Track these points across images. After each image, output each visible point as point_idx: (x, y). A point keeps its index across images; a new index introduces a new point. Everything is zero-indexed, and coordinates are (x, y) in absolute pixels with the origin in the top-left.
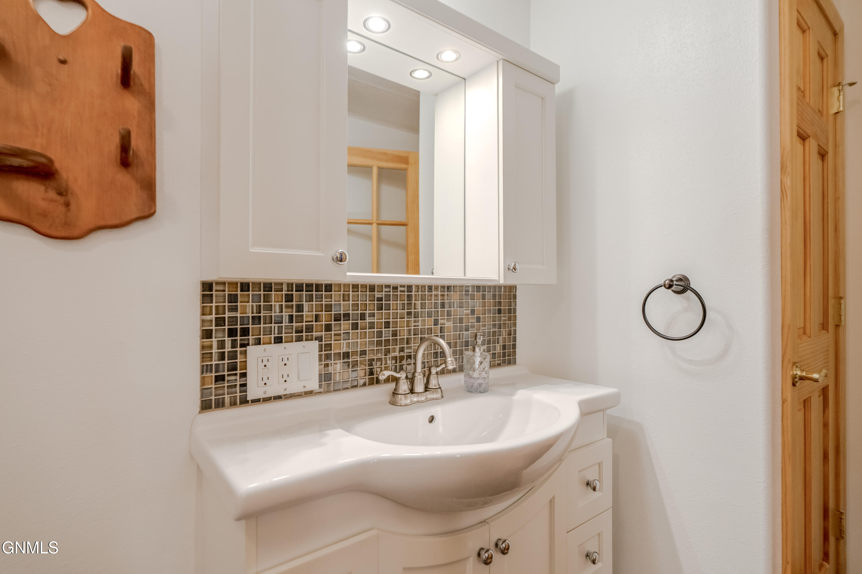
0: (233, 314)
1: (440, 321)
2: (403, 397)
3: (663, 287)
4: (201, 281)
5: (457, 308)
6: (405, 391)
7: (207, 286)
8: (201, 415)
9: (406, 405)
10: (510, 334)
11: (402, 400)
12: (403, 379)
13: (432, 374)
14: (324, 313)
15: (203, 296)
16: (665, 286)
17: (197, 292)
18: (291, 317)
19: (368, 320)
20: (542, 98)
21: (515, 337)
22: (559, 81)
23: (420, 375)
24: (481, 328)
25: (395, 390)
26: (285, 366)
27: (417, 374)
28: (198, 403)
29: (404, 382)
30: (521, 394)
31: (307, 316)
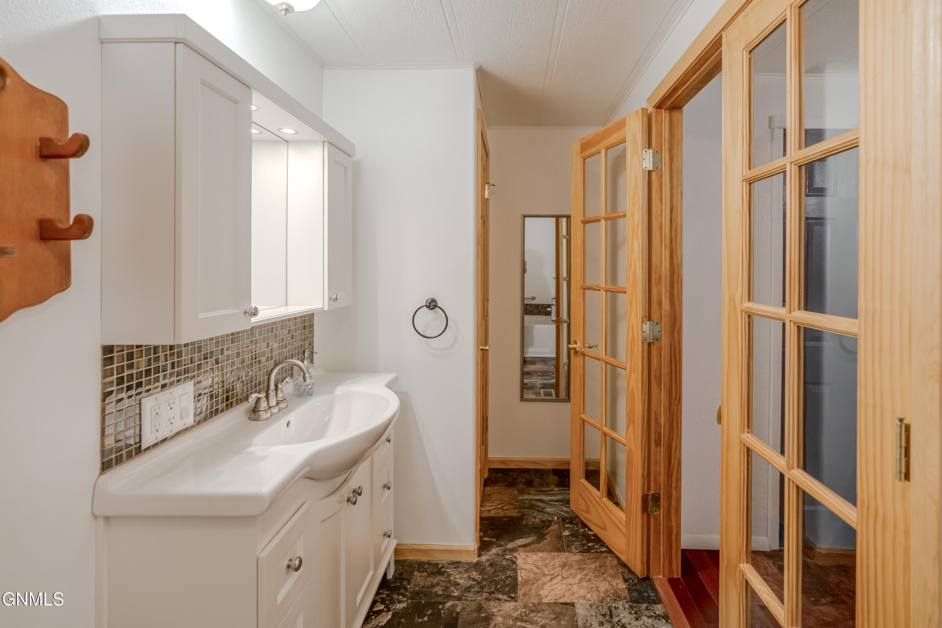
0: (130, 372)
1: (271, 344)
2: (264, 412)
3: (425, 307)
4: (102, 345)
5: (280, 330)
6: (265, 408)
7: (108, 350)
8: (103, 477)
9: (267, 419)
10: (310, 345)
11: (263, 415)
12: (264, 398)
13: (279, 389)
14: (197, 354)
15: (105, 360)
16: (426, 306)
17: (97, 357)
18: (173, 364)
19: (226, 353)
20: (345, 168)
21: (313, 346)
22: (355, 156)
23: (273, 392)
24: (294, 344)
25: (255, 408)
26: (172, 410)
27: (270, 392)
28: (98, 466)
29: (264, 401)
30: (340, 390)
31: (185, 360)
